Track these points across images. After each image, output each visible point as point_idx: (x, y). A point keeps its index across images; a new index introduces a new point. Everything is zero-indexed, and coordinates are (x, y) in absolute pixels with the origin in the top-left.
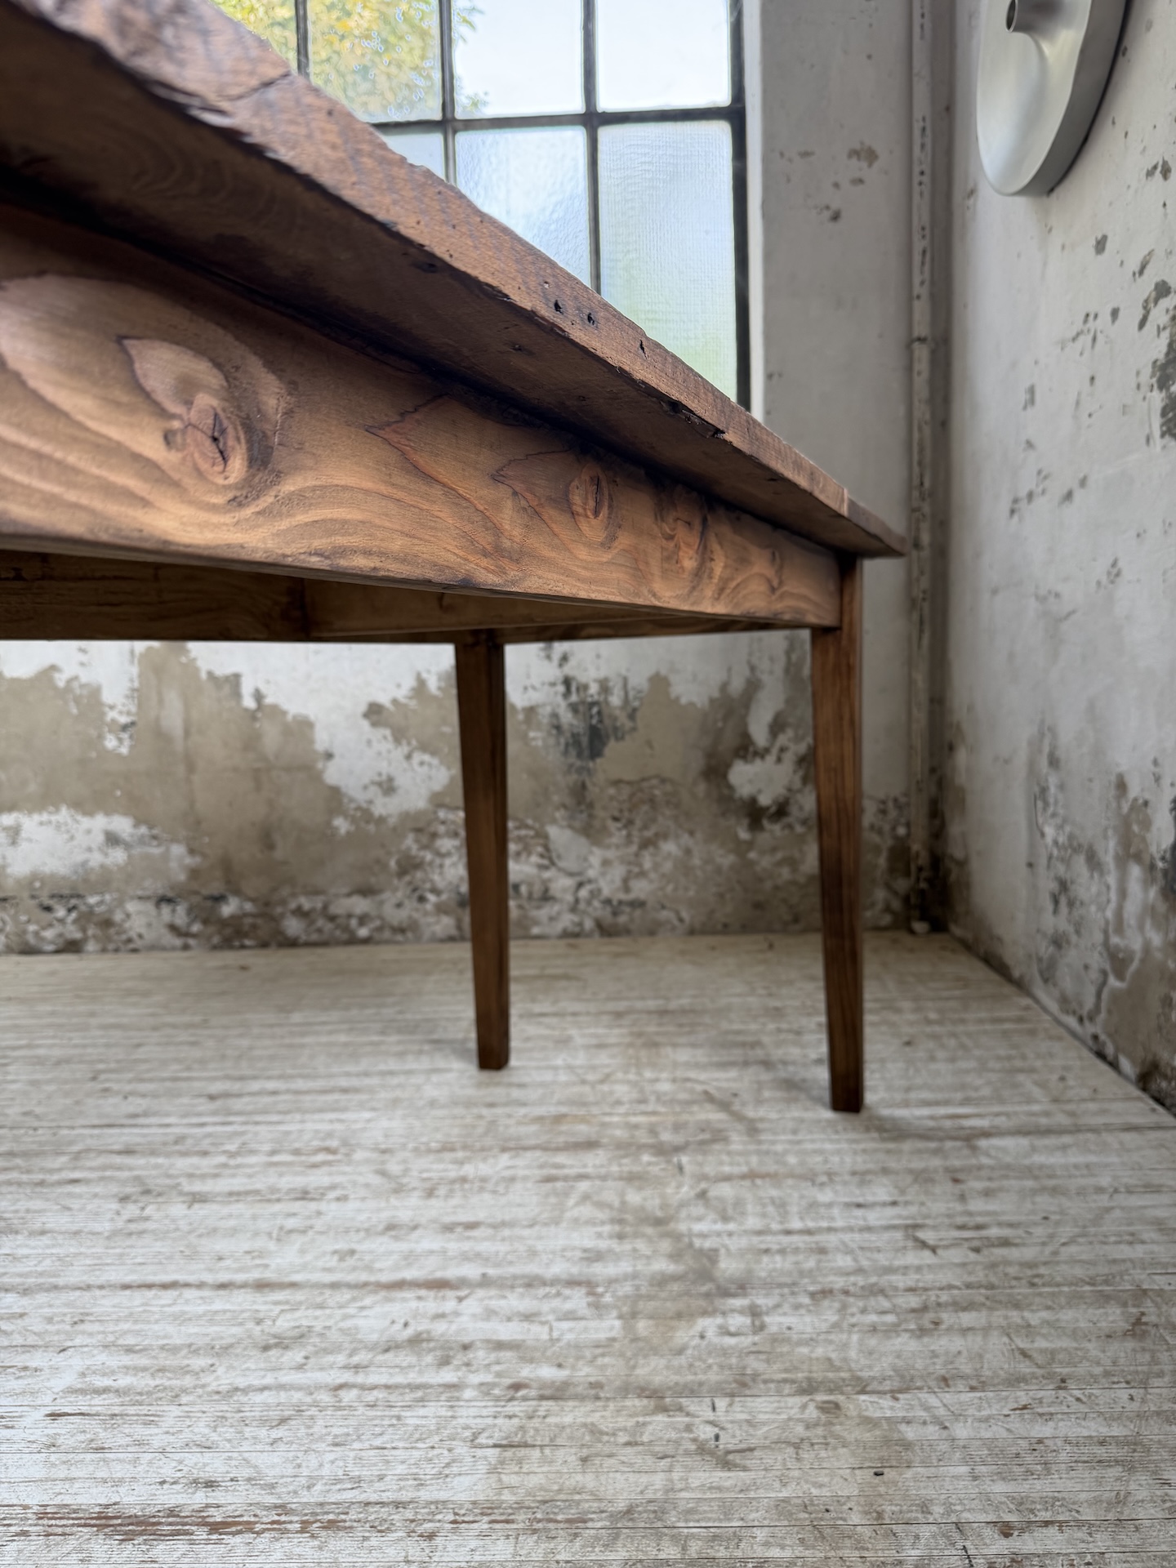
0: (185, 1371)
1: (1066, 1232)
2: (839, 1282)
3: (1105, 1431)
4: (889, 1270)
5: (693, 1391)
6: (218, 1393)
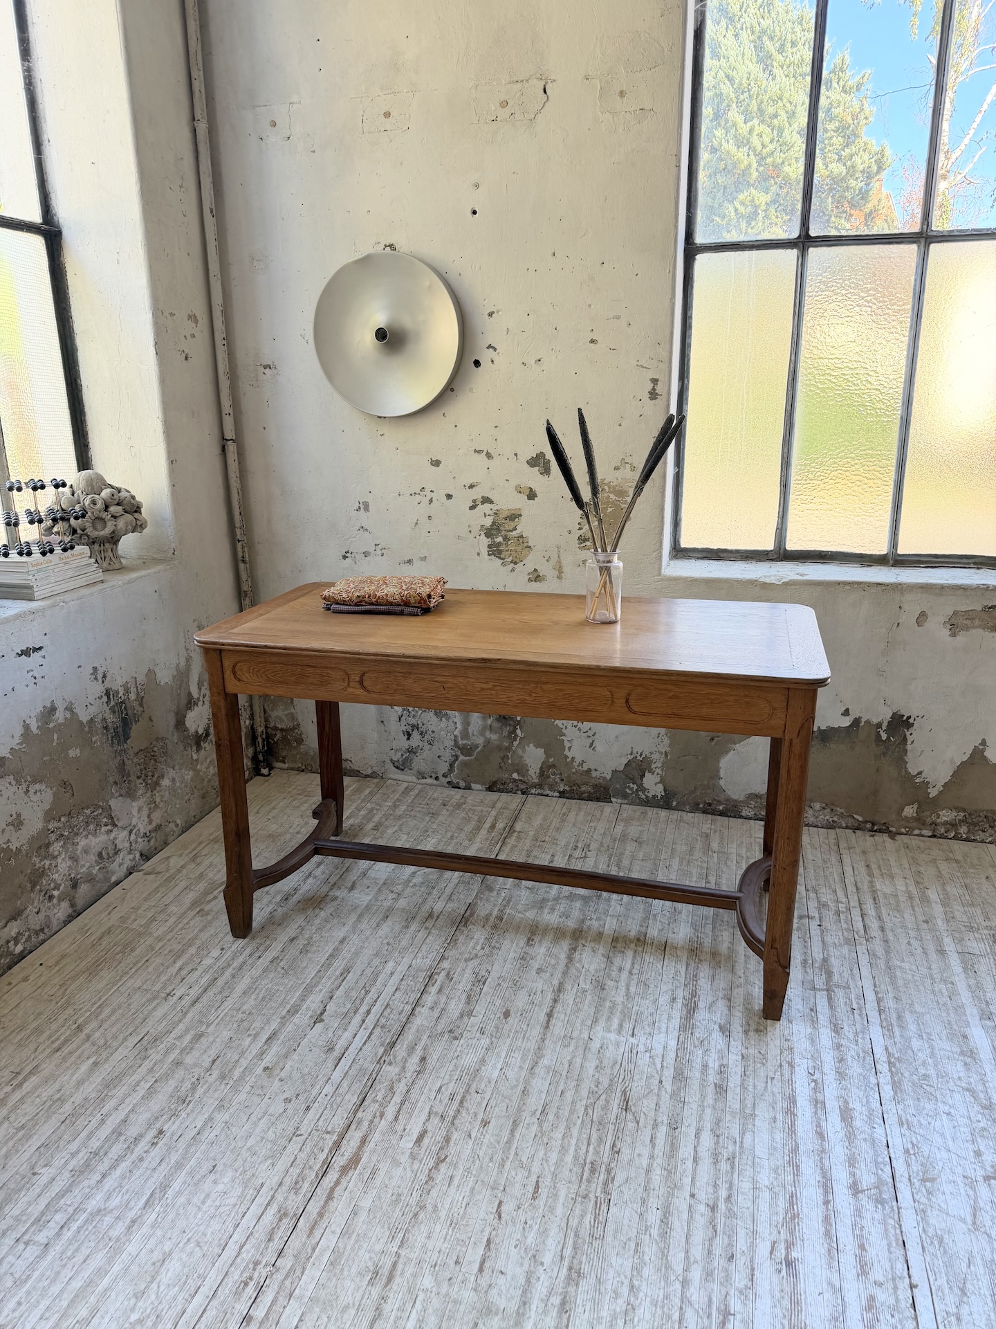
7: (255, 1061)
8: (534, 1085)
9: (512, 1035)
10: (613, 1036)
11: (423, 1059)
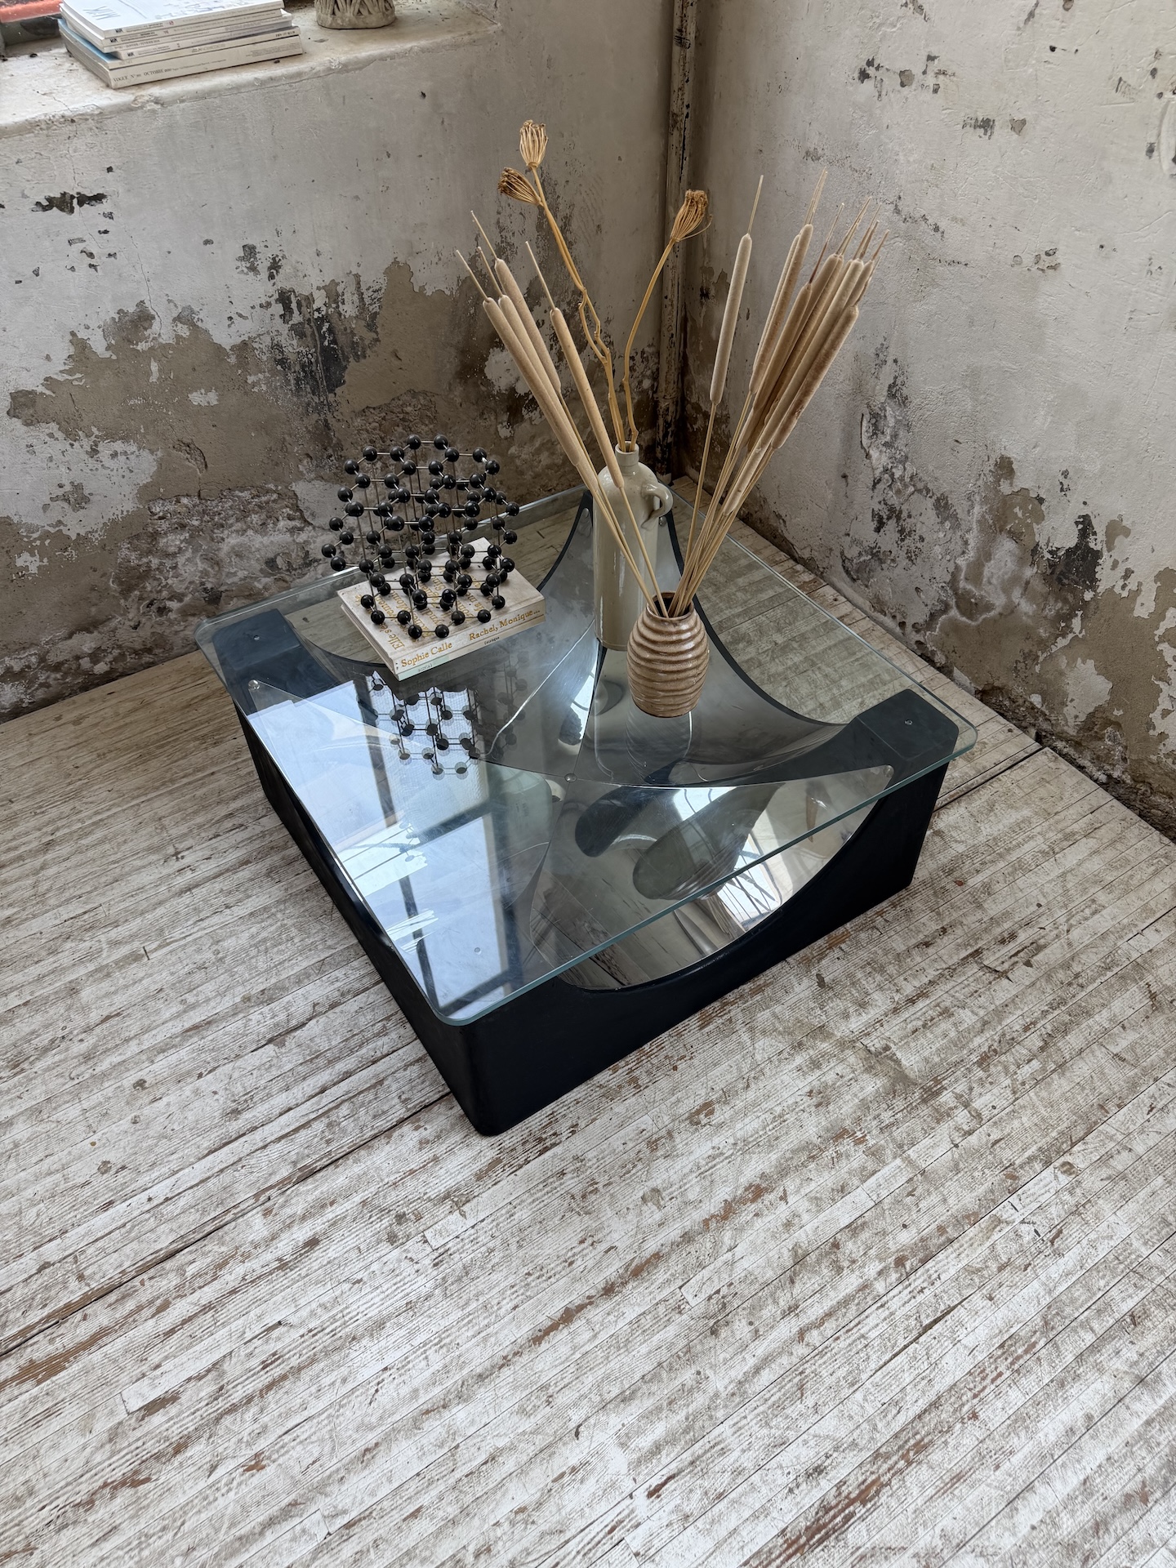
0: (687, 1391)
1: (1060, 916)
2: (983, 1043)
4: (1000, 1013)
6: (733, 1394)
7: (144, 1057)
8: (395, 1450)
9: (474, 1305)
10: (618, 1461)
11: (312, 1243)
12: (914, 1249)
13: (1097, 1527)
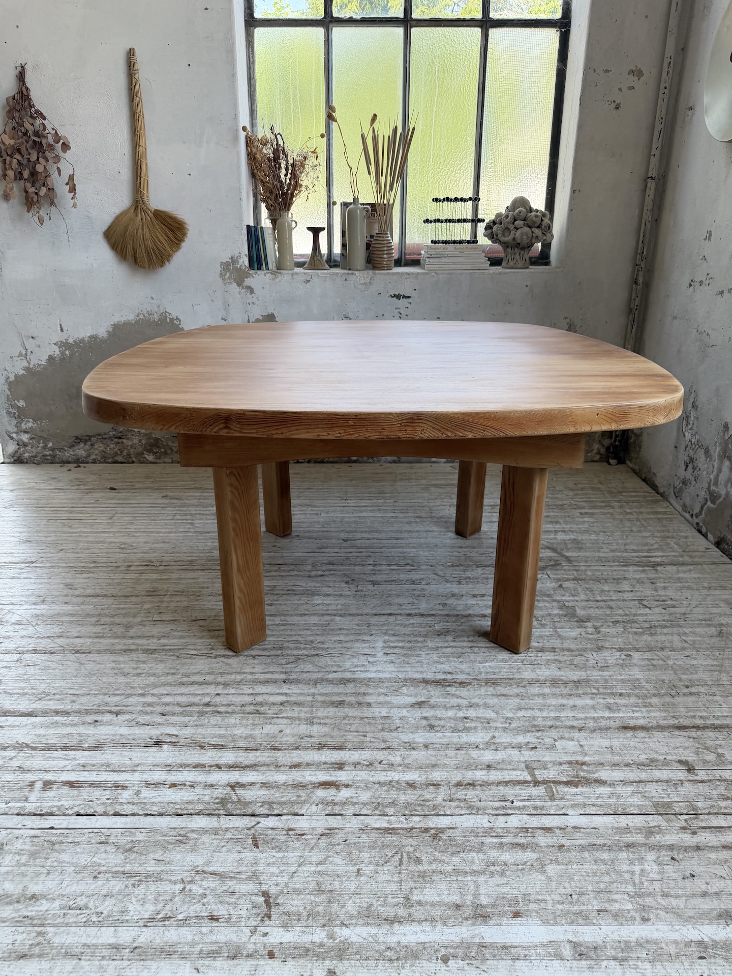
1: (694, 603)
2: (620, 619)
3: (713, 663)
4: (637, 615)
5: (585, 650)
12: (535, 648)
13: (551, 727)
